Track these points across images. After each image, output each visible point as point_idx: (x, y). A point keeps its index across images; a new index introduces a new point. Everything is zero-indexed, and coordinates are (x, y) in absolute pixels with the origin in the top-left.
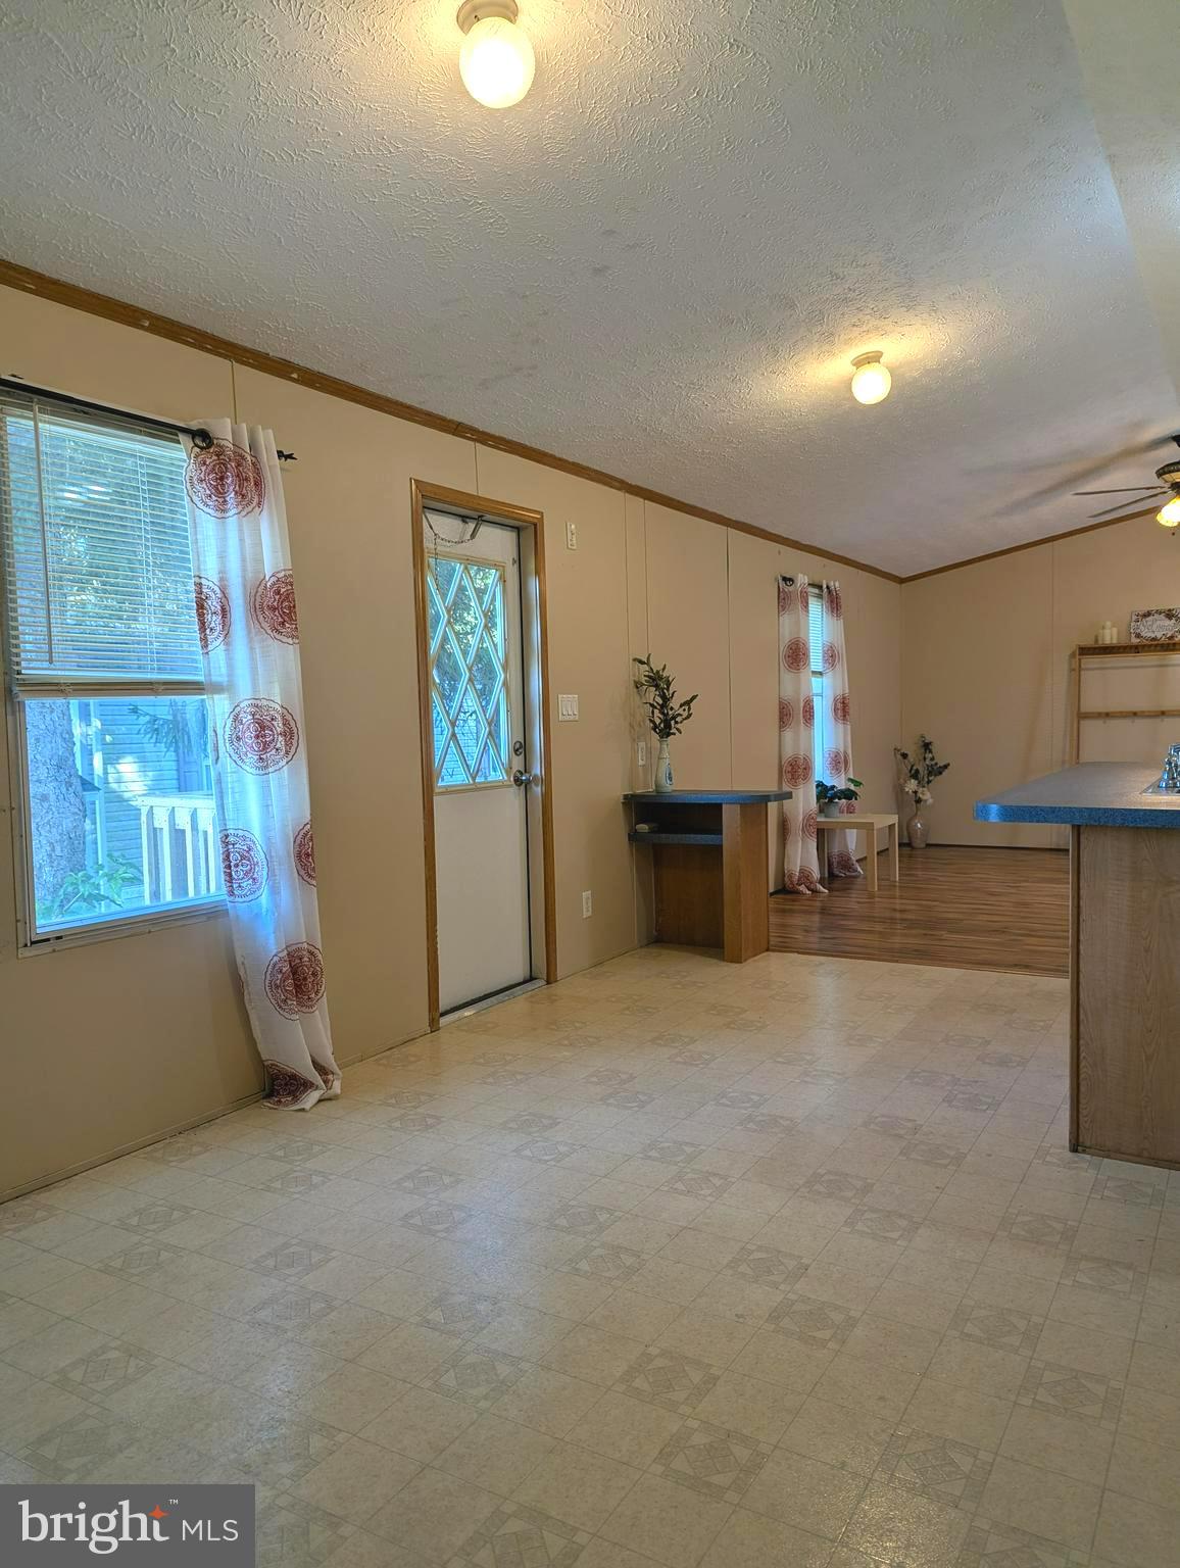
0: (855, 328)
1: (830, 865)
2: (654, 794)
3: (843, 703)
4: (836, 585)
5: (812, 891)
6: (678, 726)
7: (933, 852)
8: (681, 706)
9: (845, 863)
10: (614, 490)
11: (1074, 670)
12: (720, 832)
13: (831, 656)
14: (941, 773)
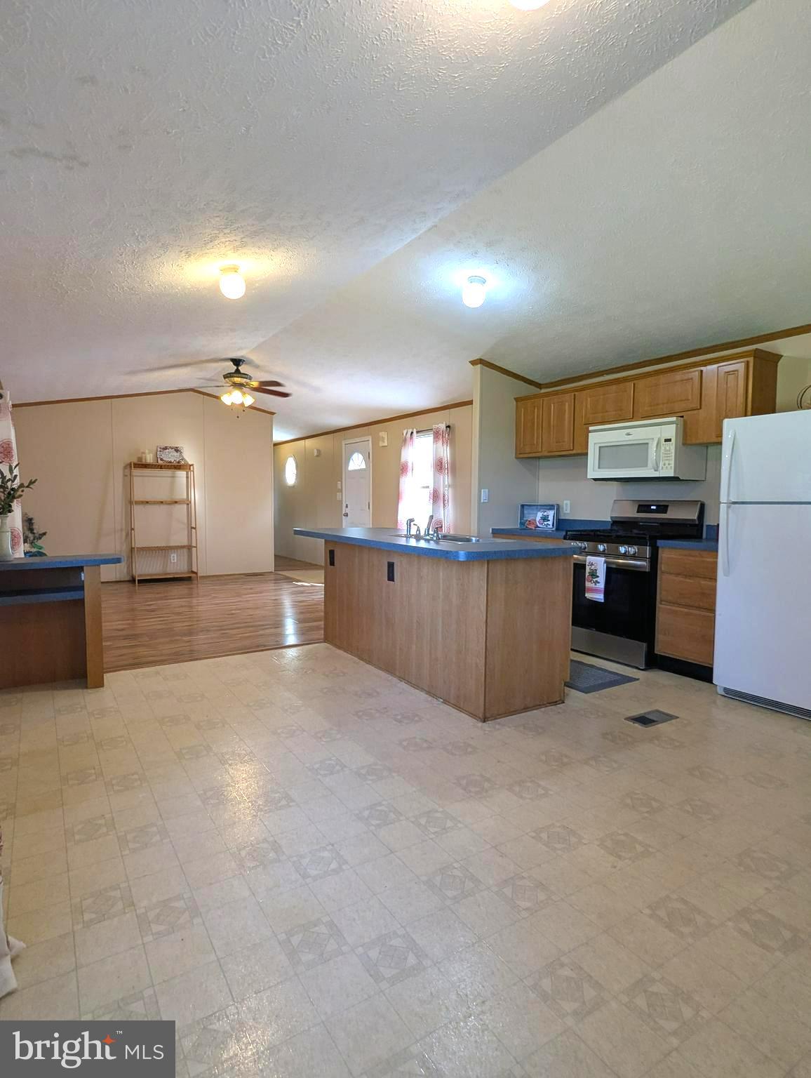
11: (126, 476)
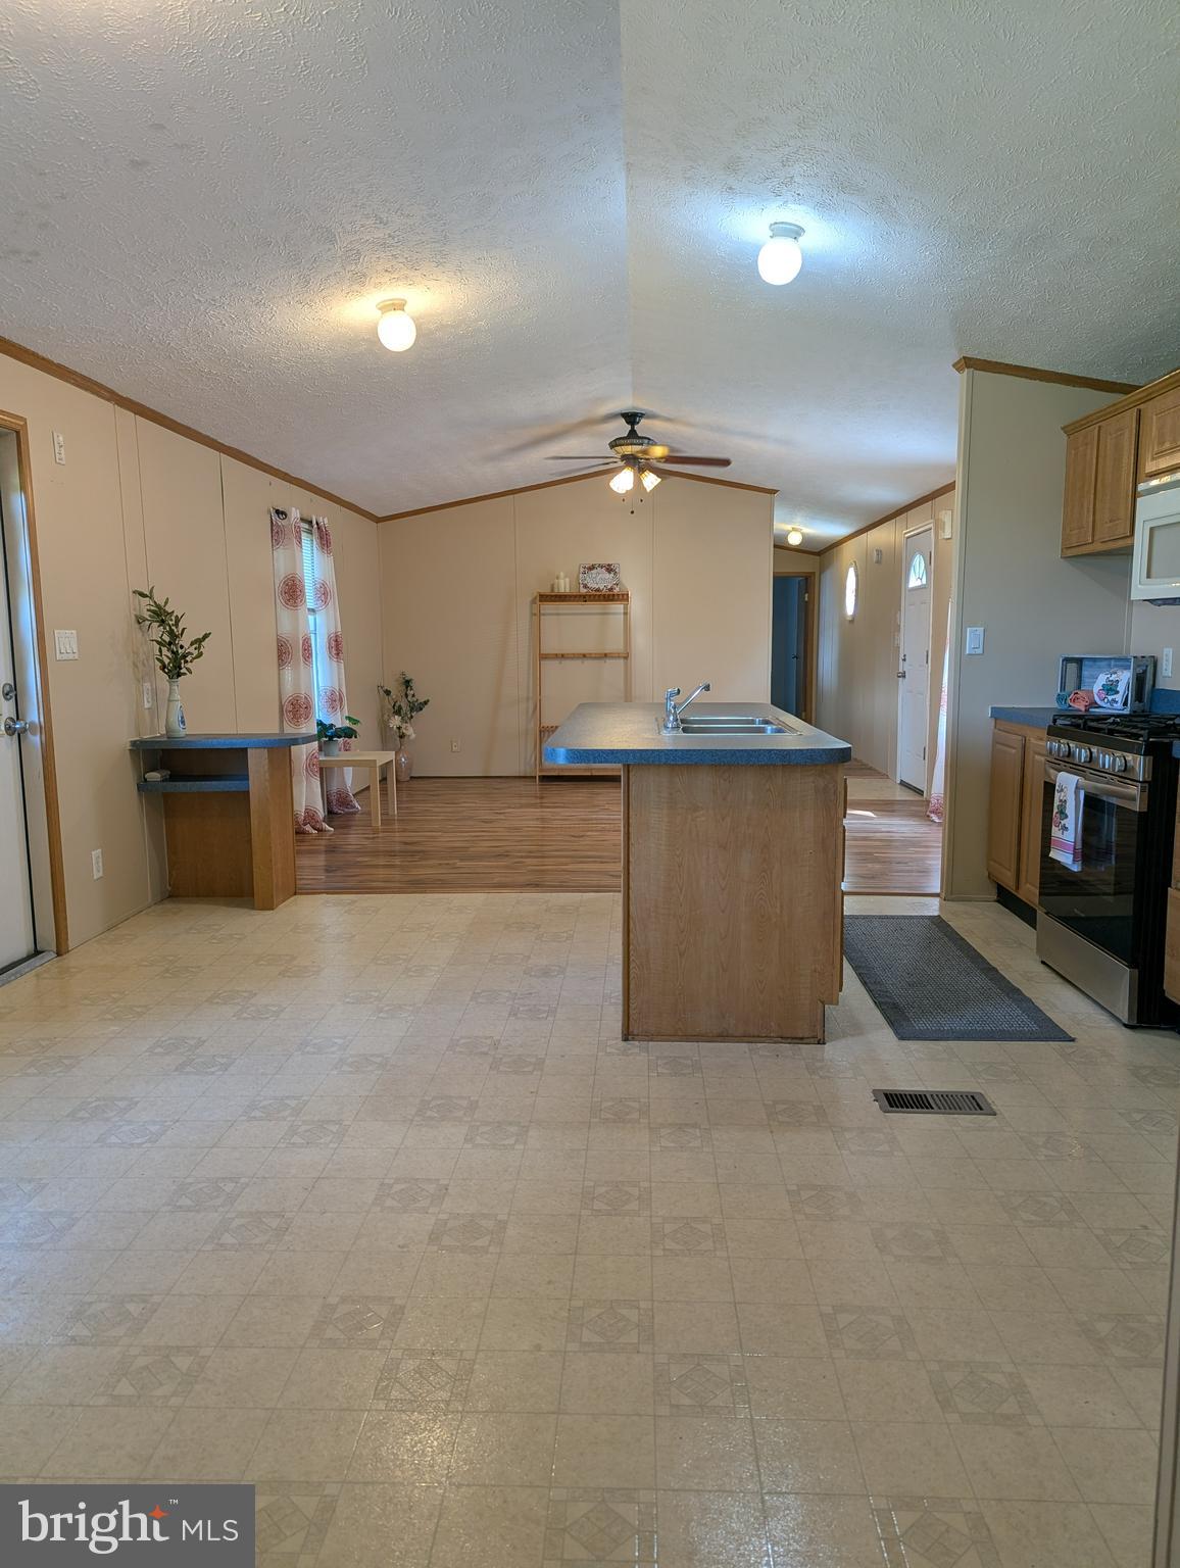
0: (387, 274)
1: (329, 803)
2: (165, 739)
3: (336, 641)
4: (324, 521)
5: (318, 830)
6: (189, 665)
7: (415, 784)
8: (192, 644)
9: (344, 801)
10: (102, 401)
11: (535, 615)
12: (246, 778)
13: (323, 593)
14: (421, 709)
